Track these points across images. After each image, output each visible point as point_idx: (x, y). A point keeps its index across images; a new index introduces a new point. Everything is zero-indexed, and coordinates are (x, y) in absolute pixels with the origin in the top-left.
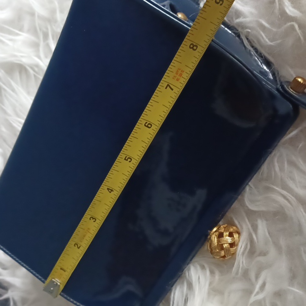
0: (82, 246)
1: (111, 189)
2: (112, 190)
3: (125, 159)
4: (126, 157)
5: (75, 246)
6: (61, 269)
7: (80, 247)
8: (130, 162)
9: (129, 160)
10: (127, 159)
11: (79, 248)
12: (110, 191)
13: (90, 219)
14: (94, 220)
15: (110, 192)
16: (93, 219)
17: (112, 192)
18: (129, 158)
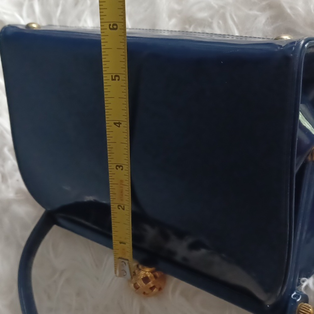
0: (125, 205)
1: (118, 122)
2: (120, 123)
3: (112, 80)
4: (112, 76)
5: (119, 209)
6: (121, 243)
7: (124, 206)
8: (119, 80)
9: (117, 78)
10: (114, 78)
11: (124, 209)
12: (118, 125)
13: (117, 169)
14: (121, 168)
15: (119, 127)
16: (120, 166)
17: (120, 125)
18: (115, 76)
